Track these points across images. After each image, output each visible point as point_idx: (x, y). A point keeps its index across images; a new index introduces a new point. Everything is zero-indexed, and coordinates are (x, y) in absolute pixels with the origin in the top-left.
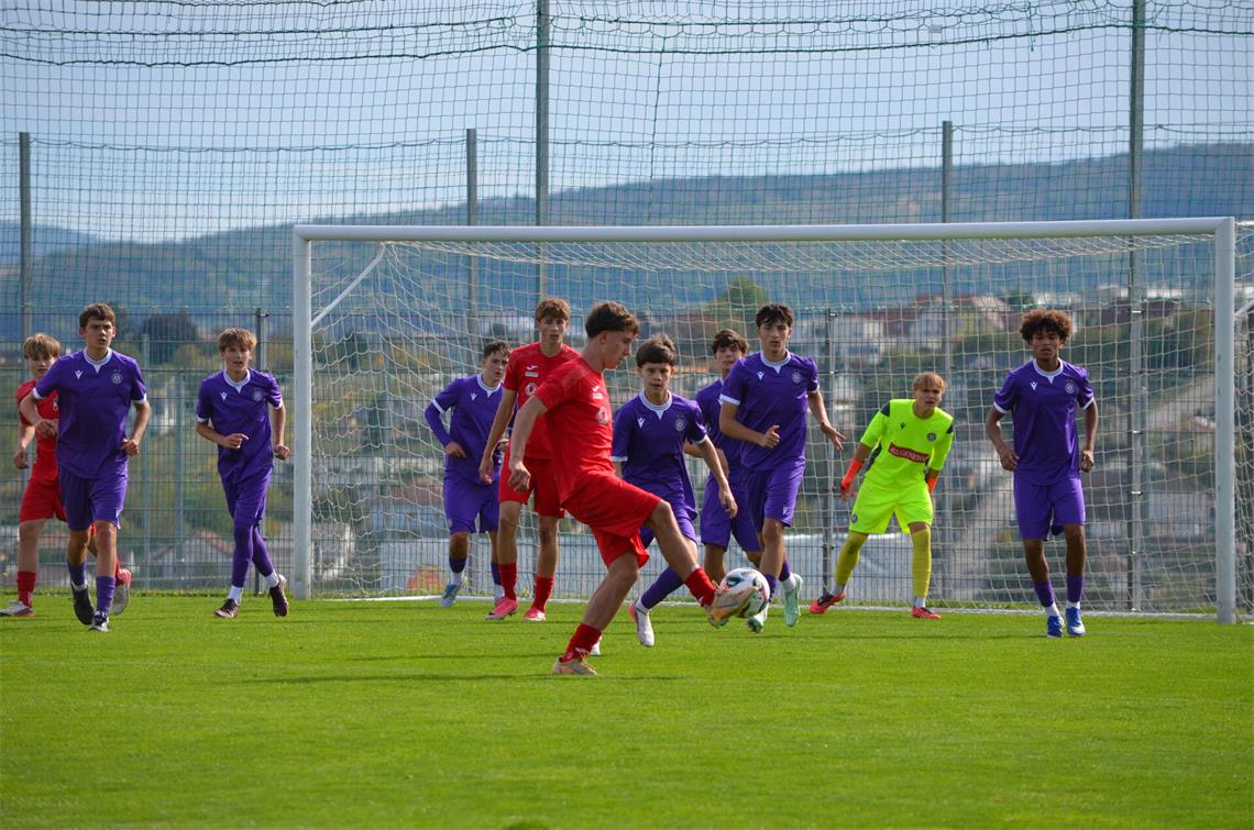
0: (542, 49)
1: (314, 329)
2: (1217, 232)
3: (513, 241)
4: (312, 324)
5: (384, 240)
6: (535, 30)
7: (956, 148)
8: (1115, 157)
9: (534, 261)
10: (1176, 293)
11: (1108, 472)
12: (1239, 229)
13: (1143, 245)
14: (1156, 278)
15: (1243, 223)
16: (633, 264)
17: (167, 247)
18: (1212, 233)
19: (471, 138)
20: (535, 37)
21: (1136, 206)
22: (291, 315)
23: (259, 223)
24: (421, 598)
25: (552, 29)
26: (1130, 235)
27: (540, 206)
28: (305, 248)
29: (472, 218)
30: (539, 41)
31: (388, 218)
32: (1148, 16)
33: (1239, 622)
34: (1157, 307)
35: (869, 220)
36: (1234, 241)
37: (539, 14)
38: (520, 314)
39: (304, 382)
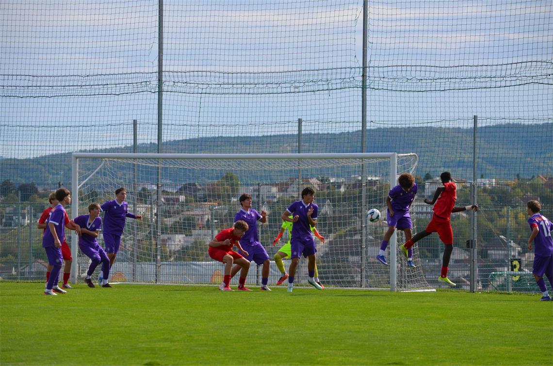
0: (160, 92)
1: (79, 189)
2: (391, 158)
3: (149, 158)
4: (78, 187)
5: (104, 158)
6: (157, 86)
7: (303, 128)
8: (357, 131)
9: (157, 166)
10: (377, 178)
11: (354, 240)
12: (398, 157)
13: (366, 161)
14: (371, 173)
15: (400, 155)
16: (192, 167)
17: (27, 160)
18: (389, 158)
19: (135, 123)
20: (157, 88)
21: (364, 148)
22: (71, 184)
23: (60, 152)
24: (116, 283)
25: (163, 85)
26: (362, 158)
27: (159, 146)
28: (76, 161)
29: (135, 151)
30: (159, 89)
31: (106, 150)
32: (367, 84)
33: (398, 291)
34: (371, 183)
35: (273, 152)
36: (396, 161)
37: (159, 80)
38: (152, 184)
39: (75, 208)
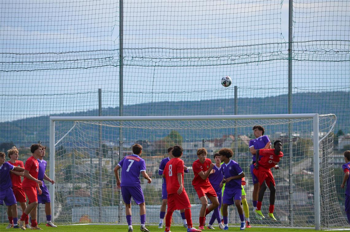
0: (121, 66)
1: (55, 146)
2: (314, 118)
3: (112, 121)
4: (55, 145)
5: (76, 121)
6: (119, 60)
7: (238, 94)
8: (283, 96)
9: (119, 127)
10: (298, 135)
11: (280, 186)
12: (320, 117)
13: (292, 122)
14: (295, 130)
15: (321, 115)
16: (148, 128)
18: (312, 118)
19: (100, 91)
20: (119, 63)
21: (291, 110)
22: (49, 142)
24: (86, 224)
25: (124, 60)
26: (289, 119)
27: (121, 109)
28: (53, 123)
29: (100, 114)
30: (120, 64)
31: (77, 114)
32: (293, 56)
33: (321, 230)
34: (295, 139)
35: (214, 114)
36: (318, 121)
37: (120, 56)
39: (53, 162)
